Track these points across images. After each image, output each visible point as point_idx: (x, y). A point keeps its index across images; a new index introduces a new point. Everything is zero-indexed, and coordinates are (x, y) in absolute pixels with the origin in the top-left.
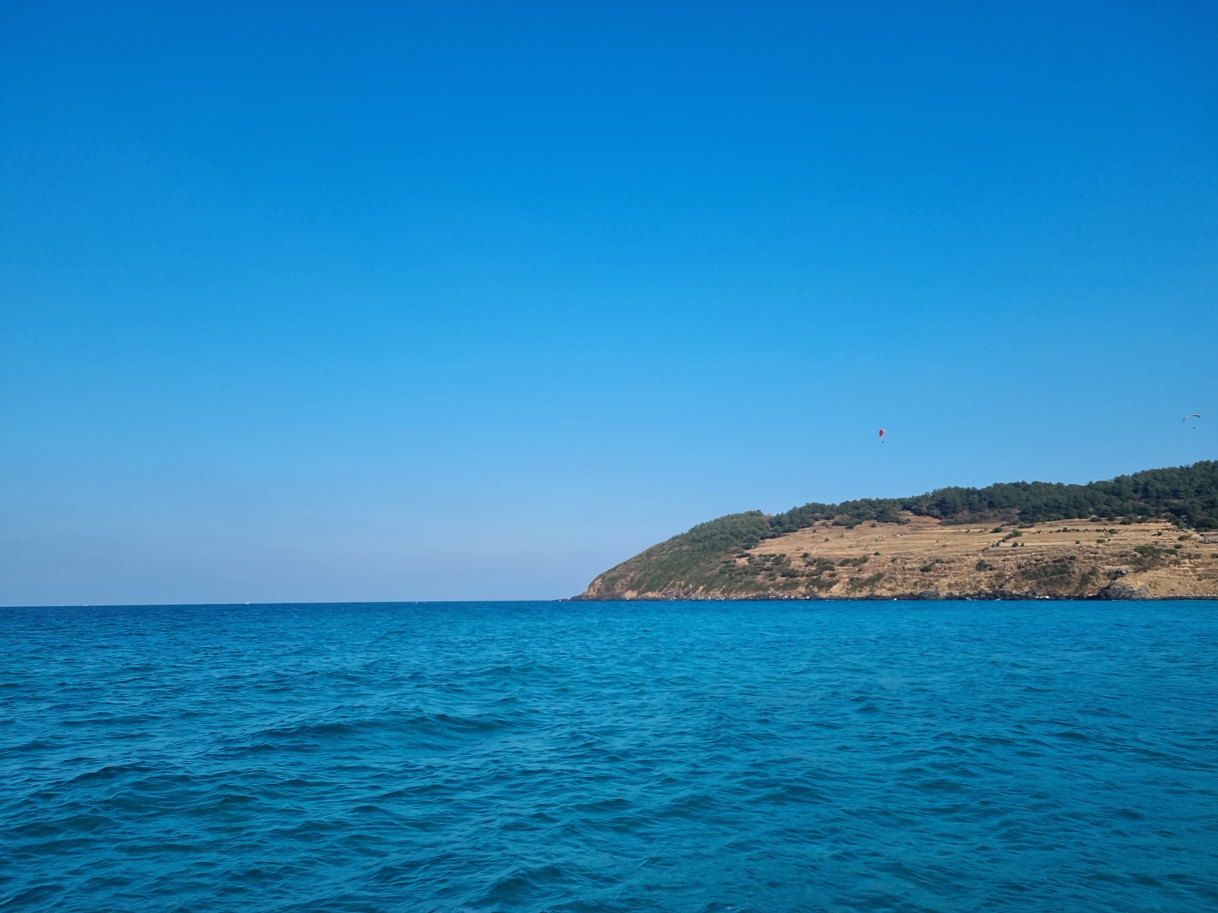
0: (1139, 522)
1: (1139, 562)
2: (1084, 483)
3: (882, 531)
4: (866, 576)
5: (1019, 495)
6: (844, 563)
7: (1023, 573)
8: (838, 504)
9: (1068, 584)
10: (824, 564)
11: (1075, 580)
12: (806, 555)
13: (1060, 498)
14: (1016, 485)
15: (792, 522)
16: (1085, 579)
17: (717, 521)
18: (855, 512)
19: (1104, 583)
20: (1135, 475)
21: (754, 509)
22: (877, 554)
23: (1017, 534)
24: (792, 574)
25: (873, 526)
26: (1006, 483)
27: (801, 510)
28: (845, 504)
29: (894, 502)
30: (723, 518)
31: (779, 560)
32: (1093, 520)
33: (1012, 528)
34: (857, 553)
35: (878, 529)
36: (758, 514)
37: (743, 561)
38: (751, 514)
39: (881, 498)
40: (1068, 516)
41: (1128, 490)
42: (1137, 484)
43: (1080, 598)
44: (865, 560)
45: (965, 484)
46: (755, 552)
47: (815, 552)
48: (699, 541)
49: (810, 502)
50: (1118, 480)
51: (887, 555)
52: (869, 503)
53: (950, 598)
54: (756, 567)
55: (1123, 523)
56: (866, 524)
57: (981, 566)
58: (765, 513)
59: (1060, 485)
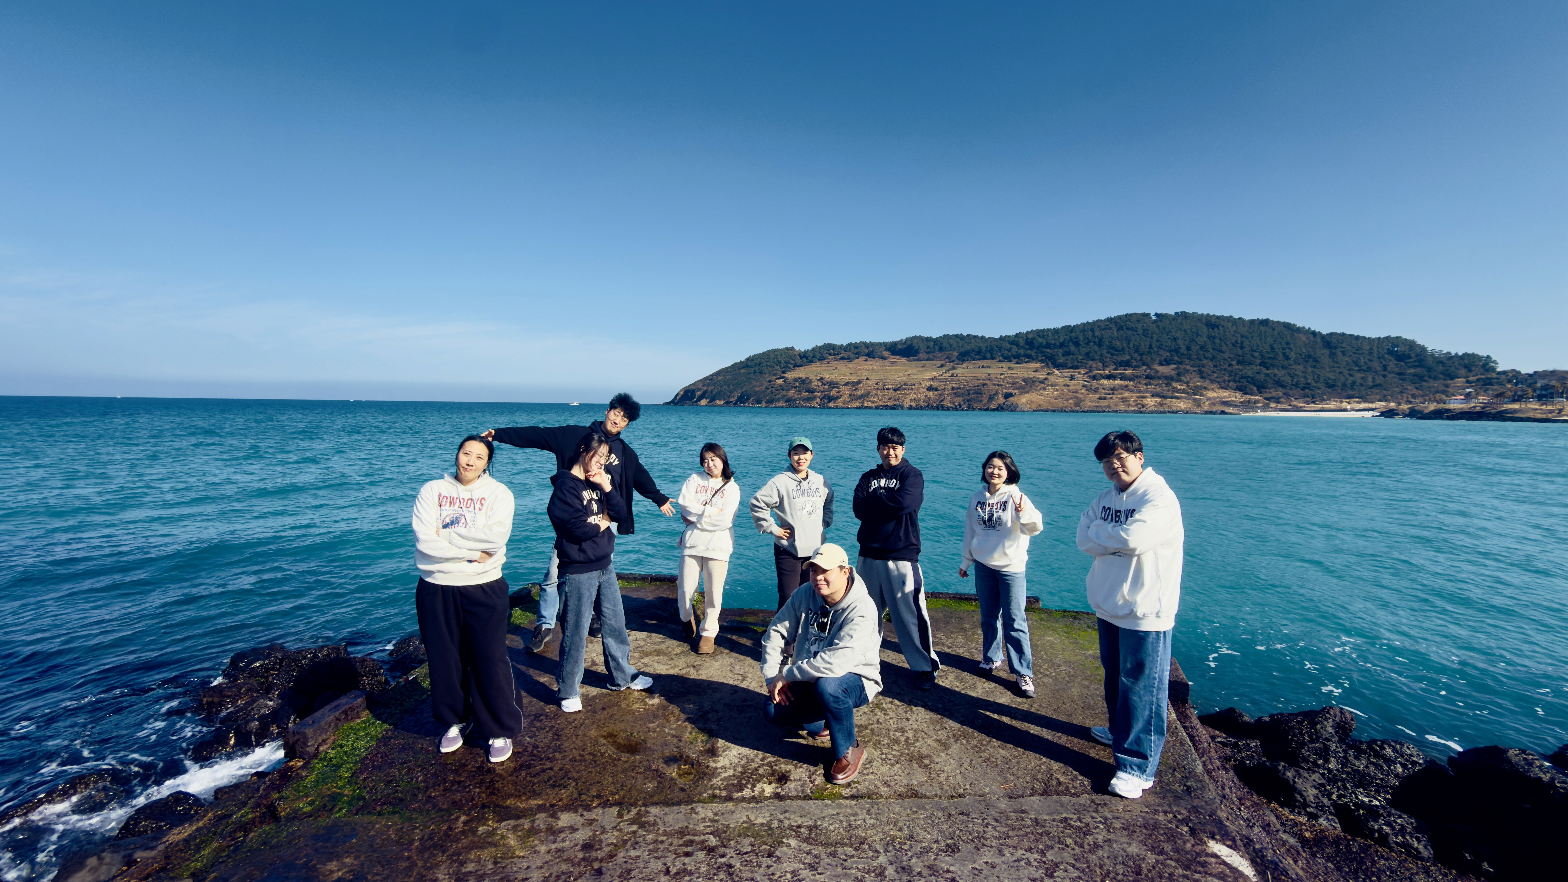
0: (1026, 362)
1: (1022, 388)
2: (997, 336)
3: (874, 365)
4: (859, 393)
5: (958, 343)
6: (847, 384)
7: (955, 394)
8: (845, 344)
9: (981, 401)
10: (833, 385)
11: (985, 399)
12: (822, 379)
13: (981, 344)
14: (957, 336)
15: (814, 356)
16: (991, 398)
17: (764, 353)
18: (856, 350)
19: (1001, 400)
20: (1028, 332)
21: (789, 346)
22: (867, 379)
23: (954, 368)
24: (811, 391)
25: (866, 360)
26: (951, 334)
27: (820, 347)
28: (850, 345)
29: (880, 344)
30: (769, 351)
31: (803, 381)
32: (1000, 361)
33: (952, 364)
34: (854, 379)
35: (869, 362)
36: (792, 349)
37: (780, 382)
38: (787, 349)
39: (873, 341)
40: (985, 358)
41: (1022, 342)
42: (1027, 339)
43: (987, 410)
44: (859, 382)
45: (926, 334)
46: (790, 375)
47: (827, 376)
48: (752, 367)
49: (827, 342)
50: (1017, 335)
51: (873, 379)
52: (866, 345)
53: (911, 408)
54: (789, 385)
55: (1017, 363)
56: (862, 359)
57: (930, 389)
58: (797, 349)
59: (983, 337)
